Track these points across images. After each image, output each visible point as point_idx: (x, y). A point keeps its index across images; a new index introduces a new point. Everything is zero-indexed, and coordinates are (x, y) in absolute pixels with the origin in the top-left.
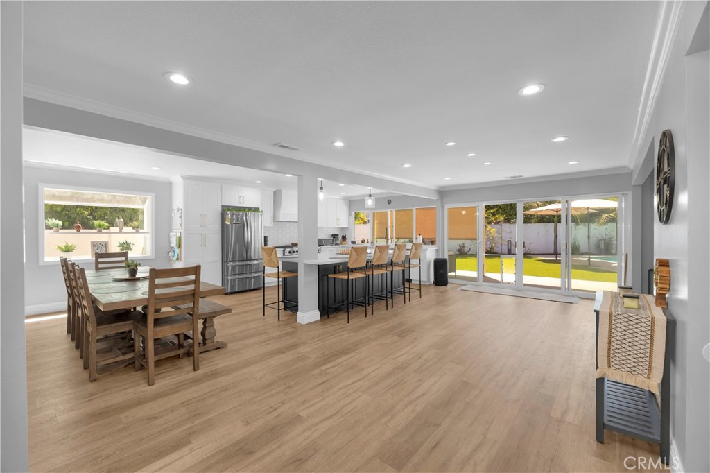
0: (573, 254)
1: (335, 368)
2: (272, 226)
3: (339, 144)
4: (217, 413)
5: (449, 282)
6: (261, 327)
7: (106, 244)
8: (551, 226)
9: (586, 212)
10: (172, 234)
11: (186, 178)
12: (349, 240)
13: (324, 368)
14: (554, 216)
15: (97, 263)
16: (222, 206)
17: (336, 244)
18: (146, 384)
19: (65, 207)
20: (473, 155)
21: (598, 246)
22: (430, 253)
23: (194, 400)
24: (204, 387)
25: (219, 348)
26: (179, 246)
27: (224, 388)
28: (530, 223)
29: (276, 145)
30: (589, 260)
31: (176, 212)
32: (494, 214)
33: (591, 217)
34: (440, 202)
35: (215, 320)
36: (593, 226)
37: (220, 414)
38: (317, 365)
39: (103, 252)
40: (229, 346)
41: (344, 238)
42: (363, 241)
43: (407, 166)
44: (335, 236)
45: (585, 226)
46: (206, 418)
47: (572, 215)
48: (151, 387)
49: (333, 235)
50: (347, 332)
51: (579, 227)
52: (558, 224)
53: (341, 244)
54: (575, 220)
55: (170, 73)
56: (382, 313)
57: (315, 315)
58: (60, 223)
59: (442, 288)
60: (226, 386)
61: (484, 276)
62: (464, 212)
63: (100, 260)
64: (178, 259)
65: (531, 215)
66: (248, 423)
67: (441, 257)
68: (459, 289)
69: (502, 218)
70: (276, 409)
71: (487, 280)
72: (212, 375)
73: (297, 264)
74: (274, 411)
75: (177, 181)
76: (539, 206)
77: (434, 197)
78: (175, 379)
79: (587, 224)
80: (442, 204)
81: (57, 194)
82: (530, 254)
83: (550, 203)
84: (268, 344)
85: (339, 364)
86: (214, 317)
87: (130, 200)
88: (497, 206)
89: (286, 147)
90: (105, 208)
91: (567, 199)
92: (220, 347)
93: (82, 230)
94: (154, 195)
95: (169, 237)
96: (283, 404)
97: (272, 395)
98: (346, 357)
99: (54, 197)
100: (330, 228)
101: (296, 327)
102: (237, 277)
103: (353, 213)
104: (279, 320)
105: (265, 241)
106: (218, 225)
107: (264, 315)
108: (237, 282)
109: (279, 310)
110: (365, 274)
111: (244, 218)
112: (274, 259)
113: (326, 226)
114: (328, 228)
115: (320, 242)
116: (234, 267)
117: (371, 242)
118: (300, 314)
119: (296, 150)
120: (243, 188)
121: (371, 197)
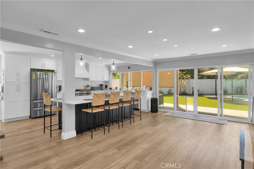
0: (224, 94)
3: (81, 31)
5: (158, 110)
8: (214, 80)
9: (231, 74)
12: (108, 88)
14: (215, 76)
16: (31, 69)
17: (102, 89)
20: (166, 40)
21: (237, 91)
22: (149, 95)
28: (203, 79)
29: (42, 30)
30: (232, 98)
32: (185, 74)
33: (234, 76)
34: (154, 67)
36: (234, 80)
41: (106, 86)
42: (116, 88)
43: (130, 47)
44: (101, 85)
45: (230, 80)
47: (224, 75)
49: (100, 85)
50: (88, 146)
51: (227, 81)
52: (217, 79)
53: (105, 89)
54: (225, 78)
56: (115, 131)
57: (73, 134)
59: (154, 114)
61: (177, 106)
62: (169, 73)
65: (204, 75)
67: (155, 97)
68: (163, 115)
69: (189, 76)
71: (179, 109)
75: (2, 54)
76: (207, 71)
77: (151, 65)
79: (231, 79)
80: (156, 69)
82: (203, 94)
83: (213, 69)
88: (187, 70)
89: (50, 33)
91: (222, 67)
100: (99, 81)
101: (61, 142)
102: (39, 108)
103: (111, 73)
104: (51, 137)
105: (60, 88)
106: (28, 80)
107: (44, 133)
108: (38, 112)
109: (51, 131)
110: (104, 109)
111: (44, 76)
112: (49, 100)
113: (96, 80)
114: (98, 81)
115: (93, 89)
116: (37, 103)
117: (120, 89)
118: (63, 133)
119: (57, 35)
120: (45, 59)
121: (114, 65)
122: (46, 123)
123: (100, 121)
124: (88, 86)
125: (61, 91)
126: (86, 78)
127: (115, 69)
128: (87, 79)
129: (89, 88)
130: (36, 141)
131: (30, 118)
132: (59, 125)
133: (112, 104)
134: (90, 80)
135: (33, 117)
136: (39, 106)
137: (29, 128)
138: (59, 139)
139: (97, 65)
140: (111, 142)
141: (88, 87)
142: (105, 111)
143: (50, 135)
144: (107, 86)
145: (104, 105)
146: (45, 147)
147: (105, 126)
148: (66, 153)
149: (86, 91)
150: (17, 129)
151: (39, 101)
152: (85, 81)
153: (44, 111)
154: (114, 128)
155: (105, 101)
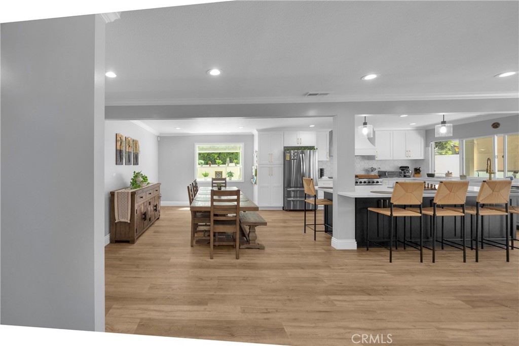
1: (344, 303)
2: (328, 160)
3: (371, 77)
4: (231, 294)
6: (297, 241)
7: (221, 173)
10: (253, 167)
11: (259, 131)
12: (424, 172)
13: (332, 297)
15: (213, 183)
16: (284, 147)
17: (405, 176)
18: (209, 257)
19: (208, 154)
23: (225, 278)
24: (235, 272)
25: (259, 249)
26: (256, 175)
27: (245, 278)
29: (305, 95)
31: (255, 153)
35: (257, 228)
37: (232, 295)
38: (327, 292)
39: (220, 177)
40: (267, 250)
41: (417, 171)
42: (448, 174)
44: (404, 169)
46: (223, 293)
48: (211, 260)
49: (401, 167)
53: (414, 176)
55: (209, 70)
57: (351, 244)
58: (203, 162)
60: (248, 277)
63: (214, 182)
64: (255, 183)
66: (244, 312)
70: (269, 312)
72: (244, 265)
73: (332, 194)
74: (266, 313)
75: (255, 133)
78: (223, 260)
81: (205, 147)
84: (294, 257)
85: (353, 301)
86: (256, 226)
87: (236, 148)
89: (316, 94)
90: (225, 153)
92: (261, 248)
93: (211, 165)
94: (244, 143)
95: (252, 169)
96: (277, 311)
97: (272, 300)
98: (366, 297)
99: (202, 149)
100: (397, 160)
101: (330, 251)
102: (292, 199)
103: (433, 144)
104: (315, 240)
105: (322, 172)
106: (282, 161)
107: (305, 232)
108: (292, 203)
109: (315, 231)
110: (421, 213)
111: (301, 155)
112: (312, 189)
113: (391, 158)
114: (394, 160)
115: (382, 174)
116: (290, 191)
117: (461, 176)
118: (333, 239)
119: (326, 94)
120: (301, 132)
121: (446, 125)
122: (308, 220)
123: (408, 234)
124: (373, 169)
125: (323, 177)
126: (368, 156)
127: (448, 132)
128: (371, 158)
129: (375, 173)
130: (296, 239)
131: (283, 209)
132: (325, 226)
133: (442, 207)
134: (376, 159)
135: (286, 209)
136: (292, 195)
137: (284, 221)
138: (328, 245)
139: (393, 131)
140: (443, 282)
141: (372, 171)
142: (422, 218)
143: (314, 237)
144: (419, 170)
145: (420, 205)
146: (309, 251)
147: (424, 247)
148: (342, 269)
149: (369, 178)
150: (273, 220)
151: (293, 189)
152: (367, 161)
153: (305, 202)
154: (449, 258)
155: (423, 198)
